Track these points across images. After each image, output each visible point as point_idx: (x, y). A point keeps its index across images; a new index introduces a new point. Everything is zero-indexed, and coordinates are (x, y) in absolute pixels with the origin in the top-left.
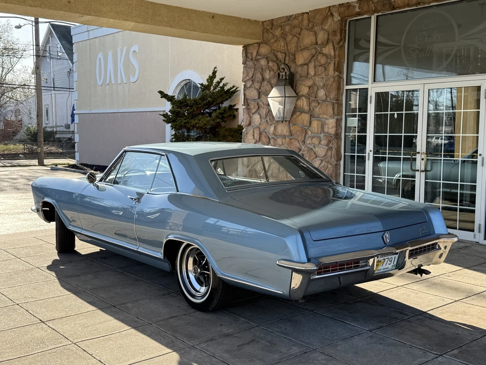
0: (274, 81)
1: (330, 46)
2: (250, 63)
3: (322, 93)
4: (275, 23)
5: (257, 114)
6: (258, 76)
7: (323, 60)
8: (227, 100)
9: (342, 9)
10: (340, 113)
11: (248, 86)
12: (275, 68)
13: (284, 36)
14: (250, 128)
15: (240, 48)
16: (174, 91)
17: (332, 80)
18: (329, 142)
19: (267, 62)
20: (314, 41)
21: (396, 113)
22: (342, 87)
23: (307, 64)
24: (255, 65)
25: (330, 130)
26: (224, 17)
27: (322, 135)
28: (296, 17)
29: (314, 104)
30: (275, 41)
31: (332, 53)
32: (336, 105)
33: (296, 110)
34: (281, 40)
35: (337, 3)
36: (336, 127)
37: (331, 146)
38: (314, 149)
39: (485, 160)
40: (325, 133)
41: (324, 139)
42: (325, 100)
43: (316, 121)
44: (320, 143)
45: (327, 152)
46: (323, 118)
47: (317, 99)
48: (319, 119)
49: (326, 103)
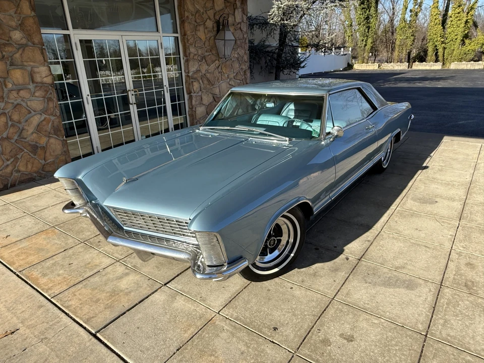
25: (45, 79)
27: (31, 86)
29: (9, 48)
32: (44, 51)
36: (51, 75)
37: (50, 96)
38: (24, 104)
39: (168, 89)
40: (37, 83)
41: (38, 90)
42: (26, 45)
43: (18, 70)
44: (33, 95)
45: (48, 104)
46: (30, 65)
47: (10, 42)
48: (22, 67)
49: (31, 48)
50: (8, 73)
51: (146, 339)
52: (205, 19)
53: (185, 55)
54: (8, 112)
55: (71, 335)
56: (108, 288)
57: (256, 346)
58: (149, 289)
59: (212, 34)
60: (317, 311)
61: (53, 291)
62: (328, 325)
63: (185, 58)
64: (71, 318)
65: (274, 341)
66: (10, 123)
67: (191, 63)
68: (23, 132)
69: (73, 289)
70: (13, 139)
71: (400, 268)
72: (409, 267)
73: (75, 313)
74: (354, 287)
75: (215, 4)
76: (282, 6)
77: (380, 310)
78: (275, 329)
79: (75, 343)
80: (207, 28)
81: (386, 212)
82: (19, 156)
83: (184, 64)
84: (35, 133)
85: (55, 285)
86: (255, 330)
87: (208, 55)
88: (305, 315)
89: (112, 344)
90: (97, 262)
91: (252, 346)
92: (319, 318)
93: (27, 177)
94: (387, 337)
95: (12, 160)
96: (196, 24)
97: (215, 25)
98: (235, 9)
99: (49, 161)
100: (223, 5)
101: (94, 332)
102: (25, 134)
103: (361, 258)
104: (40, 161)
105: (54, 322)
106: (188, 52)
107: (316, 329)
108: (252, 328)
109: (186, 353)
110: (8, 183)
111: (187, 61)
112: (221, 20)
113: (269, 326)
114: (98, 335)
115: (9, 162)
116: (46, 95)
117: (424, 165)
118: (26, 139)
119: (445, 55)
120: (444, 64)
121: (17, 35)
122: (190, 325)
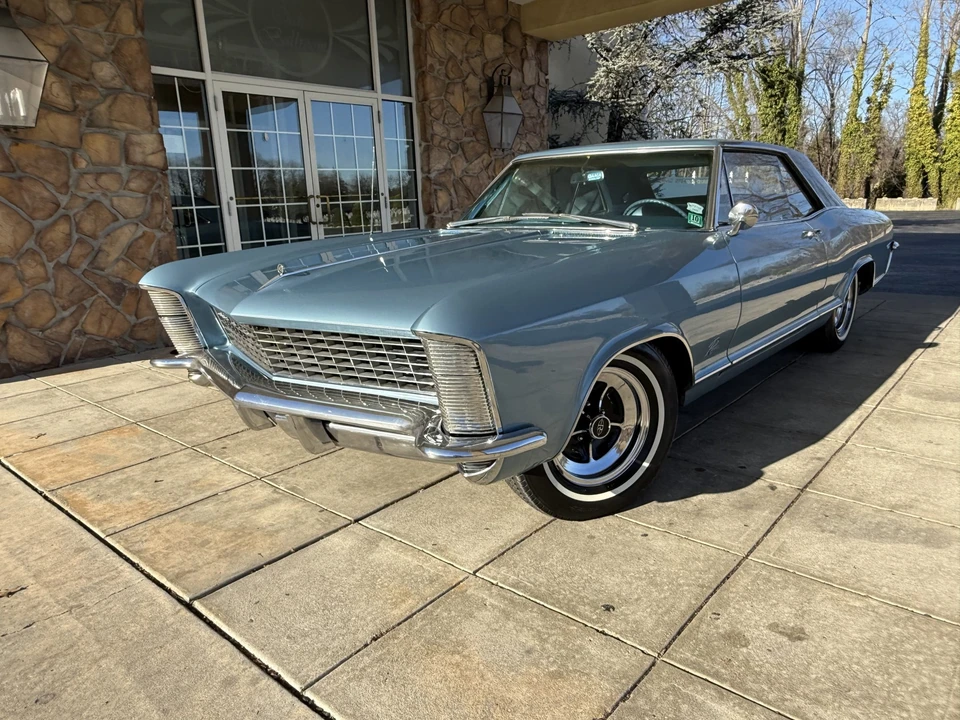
21: (266, 133)
27: (123, 169)
36: (163, 151)
37: (157, 191)
38: (106, 202)
39: (388, 201)
40: (134, 164)
41: (135, 178)
42: (121, 90)
43: (100, 136)
44: (125, 186)
45: (152, 206)
46: (125, 129)
47: (92, 82)
48: (109, 130)
49: (129, 96)
50: (81, 140)
51: (304, 616)
52: (465, 74)
53: (424, 138)
54: (75, 215)
55: (137, 602)
56: (229, 523)
57: (561, 639)
58: (319, 526)
59: (478, 103)
60: (710, 578)
61: (112, 525)
62: (737, 606)
63: (424, 144)
64: (142, 572)
65: (606, 631)
66: (76, 236)
67: (434, 154)
68: (100, 255)
69: (155, 523)
70: (78, 267)
71: (901, 506)
72: (925, 507)
73: (151, 564)
74: (793, 537)
75: (486, 48)
76: (616, 67)
77: (865, 581)
78: (608, 608)
79: (142, 616)
80: (467, 90)
81: (853, 412)
82: (87, 304)
83: (422, 155)
84: (123, 260)
85: (120, 515)
86: (561, 608)
87: (469, 143)
88: (680, 585)
89: (224, 622)
90: (216, 479)
91: (554, 638)
92: (715, 591)
93: (98, 347)
94: (890, 636)
95: (73, 309)
96: (447, 81)
97: (484, 86)
98: (523, 60)
99: (145, 319)
100: (502, 51)
101: (187, 599)
102: (102, 260)
103: (806, 487)
104: (128, 317)
105: (103, 578)
106: (429, 131)
107: (710, 613)
108: (552, 604)
109: (396, 645)
110: (60, 357)
111: (427, 150)
112: (496, 78)
113: (592, 601)
114: (197, 605)
115: (66, 314)
116: (150, 187)
117: (929, 340)
118: (103, 270)
119: (943, 183)
120: (940, 201)
121: (105, 71)
122: (407, 595)
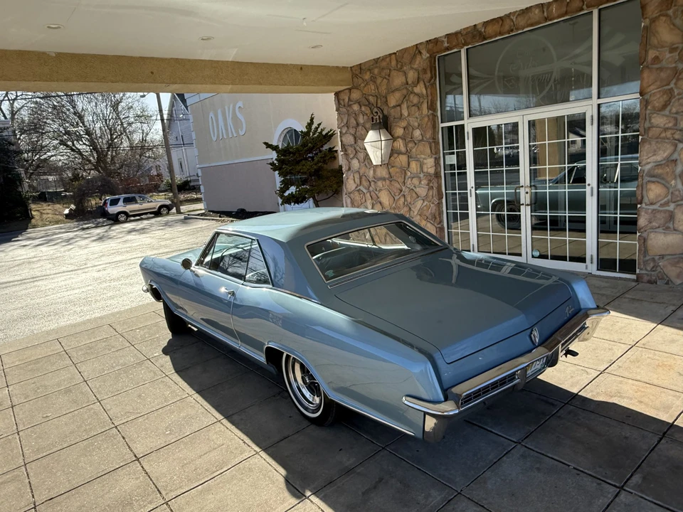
0: (368, 125)
1: (421, 84)
2: (343, 110)
3: (417, 133)
4: (363, 67)
5: (355, 159)
6: (353, 122)
7: (415, 100)
8: (326, 143)
9: (431, 46)
10: (437, 152)
11: (344, 131)
12: (368, 111)
13: (373, 79)
14: (350, 172)
15: (332, 95)
16: (279, 140)
17: (426, 119)
18: (430, 181)
19: (359, 107)
20: (405, 81)
21: (495, 147)
22: (437, 125)
23: (399, 105)
24: (348, 111)
25: (429, 170)
26: (312, 66)
27: (422, 175)
28: (384, 58)
29: (410, 145)
30: (365, 86)
31: (424, 92)
32: (433, 144)
33: (393, 152)
34: (371, 83)
35: (424, 40)
36: (435, 166)
37: (432, 185)
38: (415, 190)
40: (424, 173)
41: (424, 179)
42: (421, 140)
43: (414, 162)
44: (420, 183)
46: (422, 158)
47: (413, 139)
48: (417, 159)
49: (423, 143)
50: (409, 164)
54: (406, 195)
84: (419, 215)
116: (429, 183)
